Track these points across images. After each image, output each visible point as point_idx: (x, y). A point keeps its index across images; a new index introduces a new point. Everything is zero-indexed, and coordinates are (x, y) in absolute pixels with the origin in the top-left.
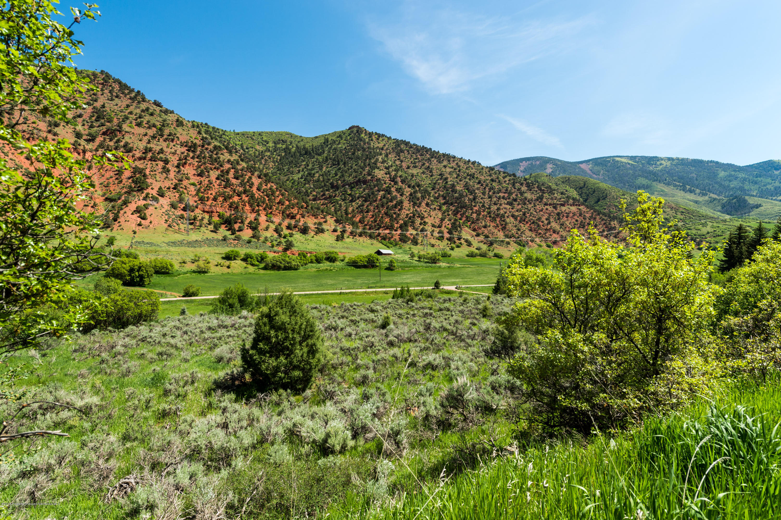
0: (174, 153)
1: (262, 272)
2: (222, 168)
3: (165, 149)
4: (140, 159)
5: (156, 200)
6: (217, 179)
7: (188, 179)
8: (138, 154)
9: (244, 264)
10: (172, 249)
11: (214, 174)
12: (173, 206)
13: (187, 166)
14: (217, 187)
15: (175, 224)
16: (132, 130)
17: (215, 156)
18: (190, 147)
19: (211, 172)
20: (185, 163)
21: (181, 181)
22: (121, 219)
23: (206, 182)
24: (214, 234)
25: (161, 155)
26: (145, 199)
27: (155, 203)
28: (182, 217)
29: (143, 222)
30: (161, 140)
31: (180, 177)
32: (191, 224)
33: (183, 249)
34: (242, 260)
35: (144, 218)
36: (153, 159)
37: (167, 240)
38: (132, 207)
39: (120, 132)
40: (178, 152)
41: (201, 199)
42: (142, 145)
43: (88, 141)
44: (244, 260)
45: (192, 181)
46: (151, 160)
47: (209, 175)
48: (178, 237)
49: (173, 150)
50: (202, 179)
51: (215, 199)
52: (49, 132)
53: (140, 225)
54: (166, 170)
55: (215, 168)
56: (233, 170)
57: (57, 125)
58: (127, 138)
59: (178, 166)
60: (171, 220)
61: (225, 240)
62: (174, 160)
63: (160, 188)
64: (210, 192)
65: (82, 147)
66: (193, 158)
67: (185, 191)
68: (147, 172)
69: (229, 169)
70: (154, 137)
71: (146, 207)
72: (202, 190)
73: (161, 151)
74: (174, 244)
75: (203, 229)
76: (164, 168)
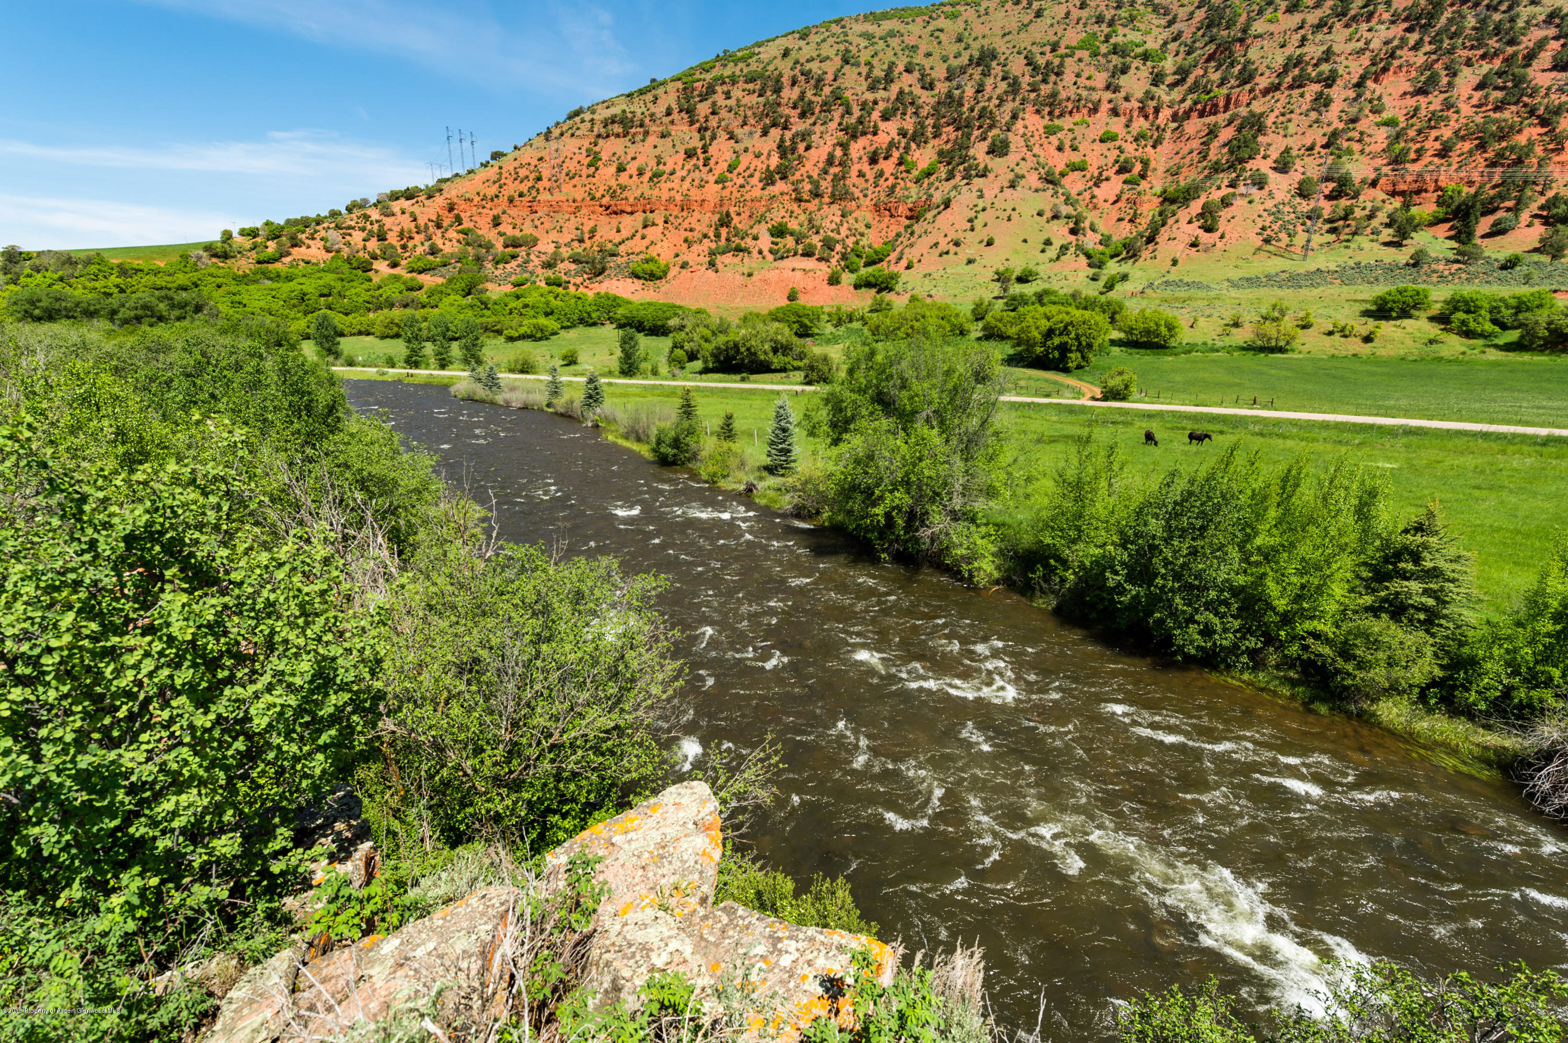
0: (1361, 52)
1: (1493, 355)
2: (1510, 50)
3: (1336, 48)
4: (1266, 92)
5: (1260, 183)
6: (1480, 86)
7: (1376, 111)
8: (1263, 82)
9: (1434, 330)
10: (1234, 293)
11: (1467, 78)
12: (1303, 192)
13: (1388, 79)
14: (1466, 110)
15: (1283, 236)
16: (1271, 28)
17: (1497, 17)
18: (1418, 18)
19: (1466, 72)
20: (1385, 70)
21: (1354, 120)
22: (1162, 237)
23: (1436, 105)
24: (1392, 250)
25: (1325, 67)
26: (1232, 185)
27: (1254, 190)
28: (1313, 215)
29: (1205, 237)
30: (1338, 25)
31: (1353, 110)
32: (1333, 231)
33: (1262, 292)
34: (1432, 319)
35: (1209, 230)
36: (1298, 84)
37: (1235, 275)
38: (1196, 207)
39: (1242, 40)
40: (1376, 44)
41: (1397, 161)
42: (1279, 59)
43: (1172, 86)
44: (1442, 319)
45: (1386, 115)
46: (1291, 87)
47: (1450, 85)
48: (1275, 265)
49: (1361, 44)
50: (1422, 100)
51: (1444, 153)
52: (1108, 88)
53: (1194, 245)
54: (1322, 102)
55: (1483, 57)
56: (1555, 45)
57: (1124, 70)
58: (1253, 54)
59: (1359, 85)
60: (1276, 227)
61: (1414, 265)
62: (1355, 68)
63: (1287, 150)
64: (1434, 133)
65: (1153, 104)
66: (1416, 47)
67: (1356, 147)
68: (1269, 121)
69: (1541, 45)
70: (1320, 26)
71: (1226, 202)
72: (1412, 133)
73: (1328, 56)
74: (1252, 282)
75: (1362, 240)
76: (1319, 96)
